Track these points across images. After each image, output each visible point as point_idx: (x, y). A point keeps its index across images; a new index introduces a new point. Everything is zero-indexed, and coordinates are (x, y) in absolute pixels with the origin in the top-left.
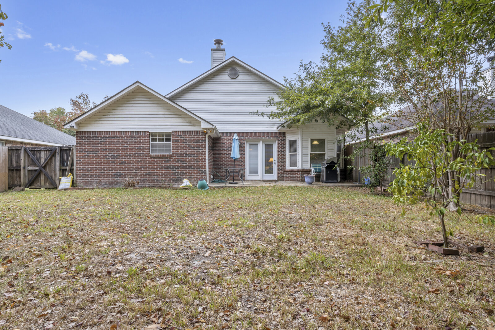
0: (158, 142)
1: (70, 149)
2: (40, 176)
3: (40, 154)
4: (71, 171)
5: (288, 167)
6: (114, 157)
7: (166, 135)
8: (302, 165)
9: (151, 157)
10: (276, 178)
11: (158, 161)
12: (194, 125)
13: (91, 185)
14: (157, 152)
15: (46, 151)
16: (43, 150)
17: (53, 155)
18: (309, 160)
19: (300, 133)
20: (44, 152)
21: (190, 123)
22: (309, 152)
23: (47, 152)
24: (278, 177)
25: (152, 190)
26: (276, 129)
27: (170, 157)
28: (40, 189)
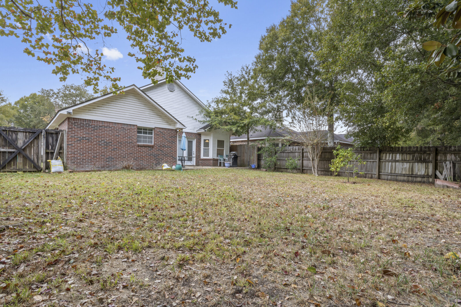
0: (142, 135)
1: (57, 133)
2: (17, 159)
3: (17, 135)
4: (60, 154)
5: (202, 157)
6: (107, 144)
7: (144, 130)
8: (213, 156)
9: (139, 146)
10: (195, 164)
11: (144, 149)
12: (170, 125)
13: (83, 168)
14: (141, 142)
15: (26, 132)
16: (21, 132)
17: (37, 138)
18: (216, 153)
19: (212, 135)
20: (22, 133)
21: (168, 123)
22: (216, 148)
23: (27, 134)
24: (196, 163)
25: (139, 172)
26: (196, 131)
27: (152, 147)
28: (16, 172)
